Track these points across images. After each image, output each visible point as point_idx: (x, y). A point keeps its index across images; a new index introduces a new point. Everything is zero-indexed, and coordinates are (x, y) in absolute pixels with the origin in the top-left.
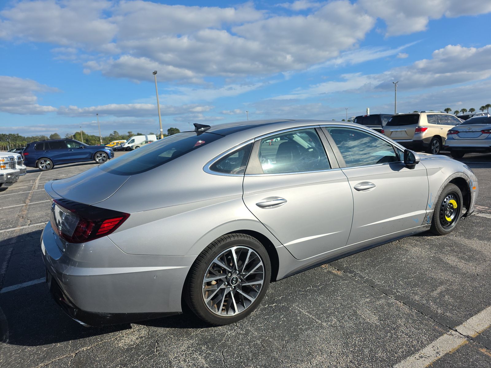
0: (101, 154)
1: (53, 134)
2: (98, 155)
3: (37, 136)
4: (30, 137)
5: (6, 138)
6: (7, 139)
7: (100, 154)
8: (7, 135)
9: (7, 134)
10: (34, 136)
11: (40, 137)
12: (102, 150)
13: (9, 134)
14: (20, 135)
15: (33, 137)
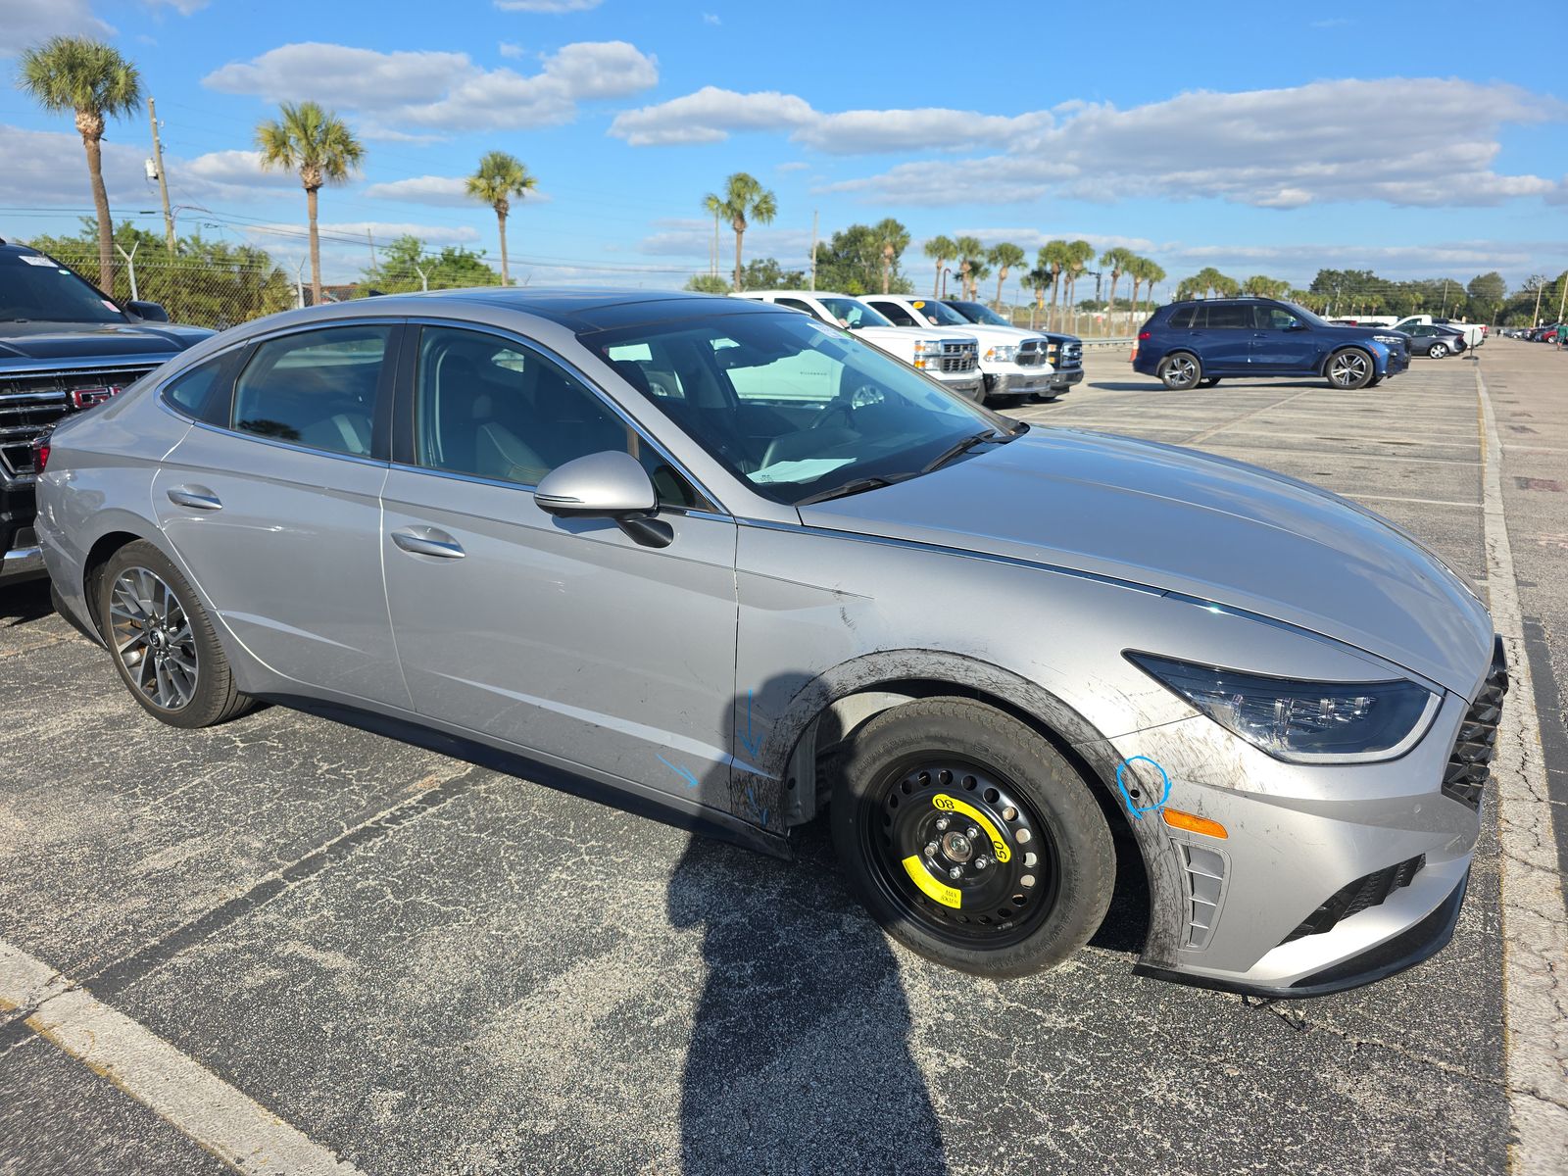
0: (1351, 358)
1: (1482, 276)
2: (1342, 358)
3: (1429, 281)
4: (1408, 282)
5: (1334, 284)
6: (1337, 285)
7: (1348, 358)
8: (1339, 275)
9: (1341, 270)
10: (1421, 280)
11: (1437, 284)
12: (1359, 343)
13: (1347, 272)
14: (1374, 275)
15: (1415, 282)
